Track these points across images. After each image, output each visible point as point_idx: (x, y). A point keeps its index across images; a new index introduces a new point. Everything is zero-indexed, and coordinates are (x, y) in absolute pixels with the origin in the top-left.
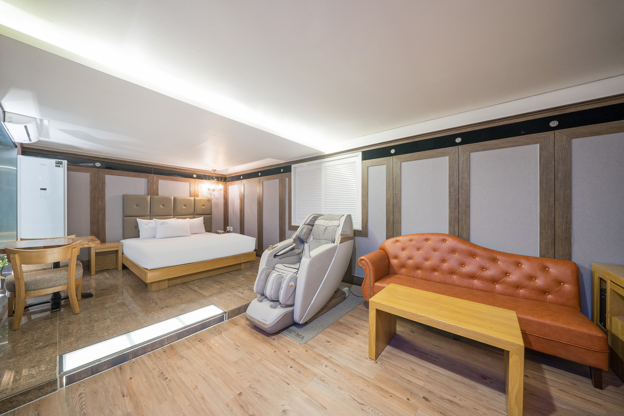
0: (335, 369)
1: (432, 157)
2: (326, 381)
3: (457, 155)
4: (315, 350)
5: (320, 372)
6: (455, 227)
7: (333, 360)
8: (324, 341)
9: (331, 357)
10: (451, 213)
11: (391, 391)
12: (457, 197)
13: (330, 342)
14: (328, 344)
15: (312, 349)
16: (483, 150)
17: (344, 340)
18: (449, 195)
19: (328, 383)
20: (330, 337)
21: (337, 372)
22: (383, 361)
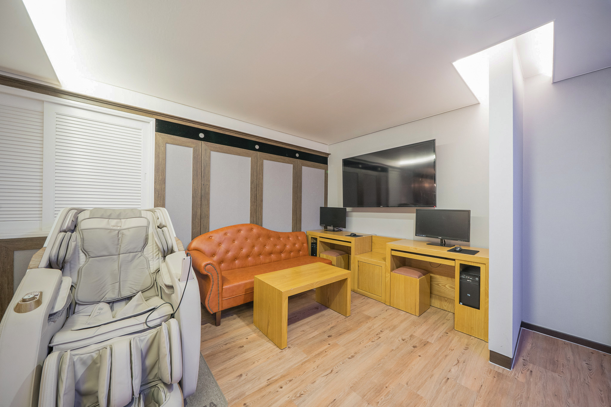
0: (287, 380)
1: (239, 154)
2: (302, 392)
3: (256, 158)
4: (247, 394)
5: (288, 396)
6: (254, 218)
7: (274, 378)
8: (236, 380)
9: (268, 380)
10: (251, 206)
11: (321, 350)
12: (256, 193)
13: (241, 375)
14: (244, 377)
15: (243, 397)
16: (270, 160)
17: (245, 360)
18: (251, 191)
19: (305, 391)
20: (232, 372)
21: (293, 379)
22: (290, 342)
